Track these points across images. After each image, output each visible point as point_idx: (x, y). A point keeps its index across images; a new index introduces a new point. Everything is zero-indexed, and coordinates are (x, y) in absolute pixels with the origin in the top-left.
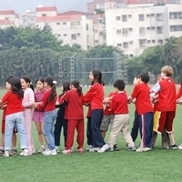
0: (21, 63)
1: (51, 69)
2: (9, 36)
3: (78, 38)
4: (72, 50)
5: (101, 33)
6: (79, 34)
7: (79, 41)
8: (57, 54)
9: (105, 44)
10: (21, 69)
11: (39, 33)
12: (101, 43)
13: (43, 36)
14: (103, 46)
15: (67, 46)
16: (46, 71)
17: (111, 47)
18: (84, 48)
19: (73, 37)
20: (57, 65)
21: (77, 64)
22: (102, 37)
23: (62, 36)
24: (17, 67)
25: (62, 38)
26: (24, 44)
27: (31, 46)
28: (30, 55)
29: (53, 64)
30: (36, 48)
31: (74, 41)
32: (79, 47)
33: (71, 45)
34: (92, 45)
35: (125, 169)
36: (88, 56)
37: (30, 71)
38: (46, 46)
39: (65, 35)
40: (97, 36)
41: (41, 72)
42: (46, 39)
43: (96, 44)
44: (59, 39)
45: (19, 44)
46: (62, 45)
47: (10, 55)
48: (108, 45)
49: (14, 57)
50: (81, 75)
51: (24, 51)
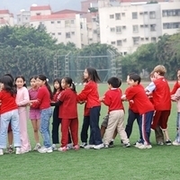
0: (16, 62)
1: (45, 67)
2: (4, 35)
3: (72, 36)
4: (66, 48)
5: (95, 32)
6: (73, 33)
7: (72, 40)
8: (52, 52)
9: (99, 42)
10: (16, 67)
11: (34, 31)
12: (95, 41)
13: (37, 35)
14: (97, 44)
15: (61, 44)
16: (41, 70)
17: (105, 45)
18: (79, 46)
19: (68, 35)
20: (51, 64)
21: (72, 62)
22: (96, 35)
23: (56, 34)
24: (13, 65)
25: (56, 36)
26: (19, 43)
27: (26, 45)
28: (25, 53)
30: (31, 47)
31: (69, 40)
32: (73, 45)
33: (65, 44)
34: (86, 43)
35: (120, 165)
36: (82, 54)
37: (26, 70)
38: (41, 44)
39: (60, 34)
40: (91, 35)
41: (36, 71)
42: (40, 38)
43: (91, 43)
44: (54, 37)
45: (14, 43)
46: (57, 43)
47: (6, 54)
48: (102, 43)
49: (9, 56)
50: (76, 73)
51: (19, 49)
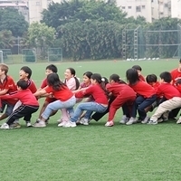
0: (85, 36)
1: (115, 42)
2: (74, 8)
3: (142, 10)
4: (136, 22)
5: (166, 5)
6: (144, 6)
7: (142, 13)
8: (121, 26)
9: (170, 16)
10: (85, 41)
11: (104, 5)
12: (166, 15)
13: (107, 9)
14: (168, 19)
15: (131, 18)
16: (110, 44)
17: (176, 19)
18: (149, 20)
19: (138, 9)
20: (121, 38)
21: (141, 36)
22: (167, 9)
23: (127, 8)
24: (82, 39)
25: (127, 10)
26: (89, 17)
27: (96, 18)
28: (95, 27)
29: (117, 36)
30: (101, 21)
31: (139, 14)
32: (143, 19)
33: (135, 18)
34: (157, 17)
36: (152, 28)
37: (95, 43)
38: (111, 18)
39: (130, 7)
40: (162, 8)
41: (105, 45)
42: (110, 12)
43: (161, 16)
44: (124, 11)
45: (83, 17)
46: (127, 17)
47: (75, 28)
48: (173, 17)
49: (79, 30)
50: (145, 47)
51: (88, 23)
